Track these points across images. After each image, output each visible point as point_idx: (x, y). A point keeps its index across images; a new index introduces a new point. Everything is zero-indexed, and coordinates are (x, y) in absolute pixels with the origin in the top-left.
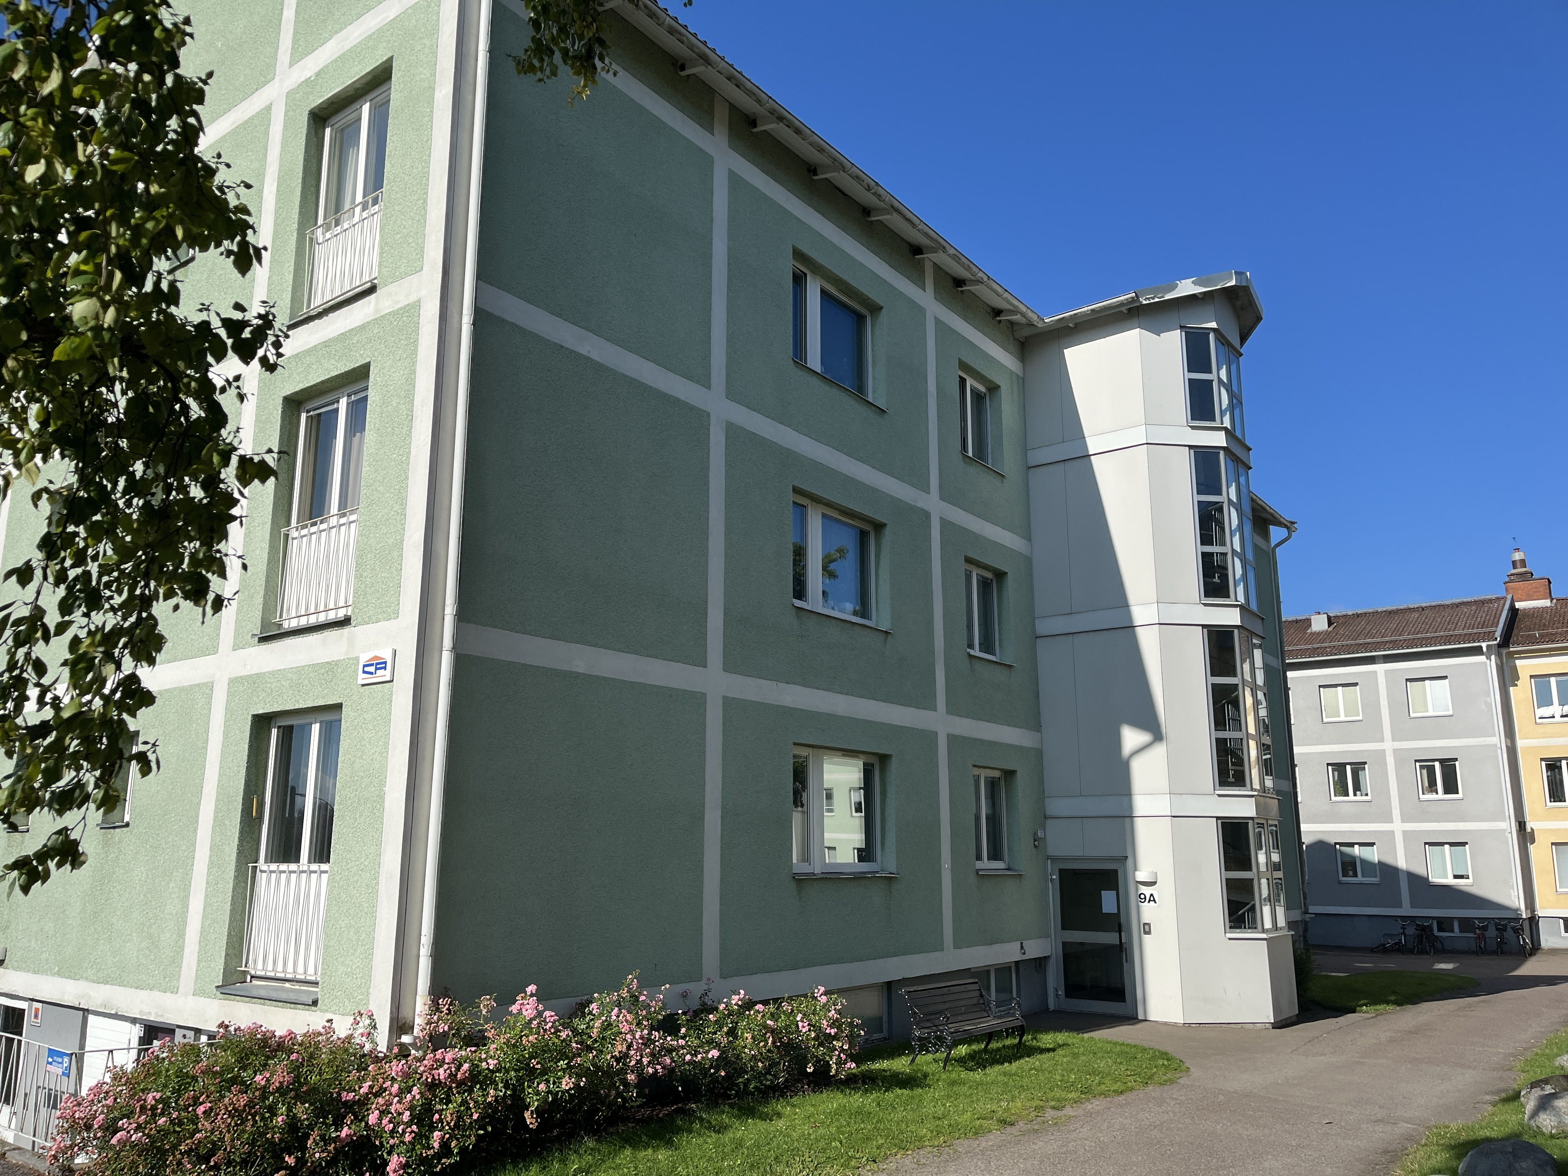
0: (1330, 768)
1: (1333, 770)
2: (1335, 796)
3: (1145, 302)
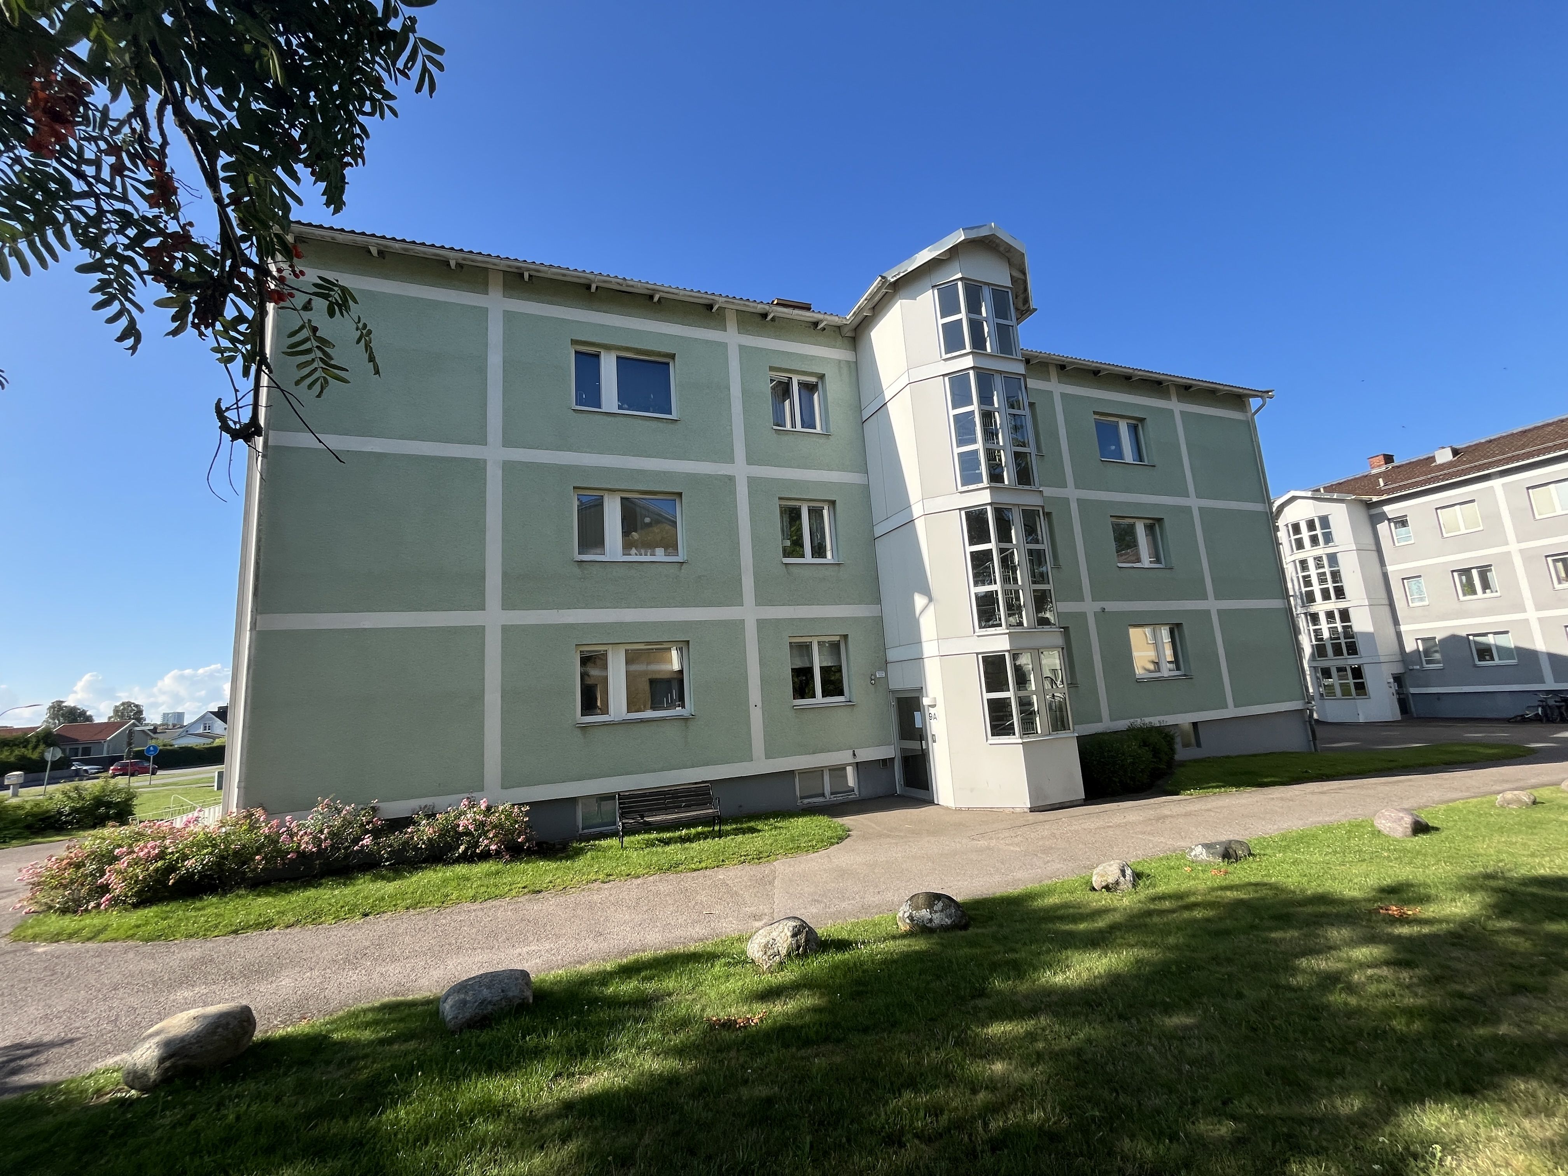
0: (1455, 574)
1: (1460, 575)
2: (1464, 595)
3: (892, 280)
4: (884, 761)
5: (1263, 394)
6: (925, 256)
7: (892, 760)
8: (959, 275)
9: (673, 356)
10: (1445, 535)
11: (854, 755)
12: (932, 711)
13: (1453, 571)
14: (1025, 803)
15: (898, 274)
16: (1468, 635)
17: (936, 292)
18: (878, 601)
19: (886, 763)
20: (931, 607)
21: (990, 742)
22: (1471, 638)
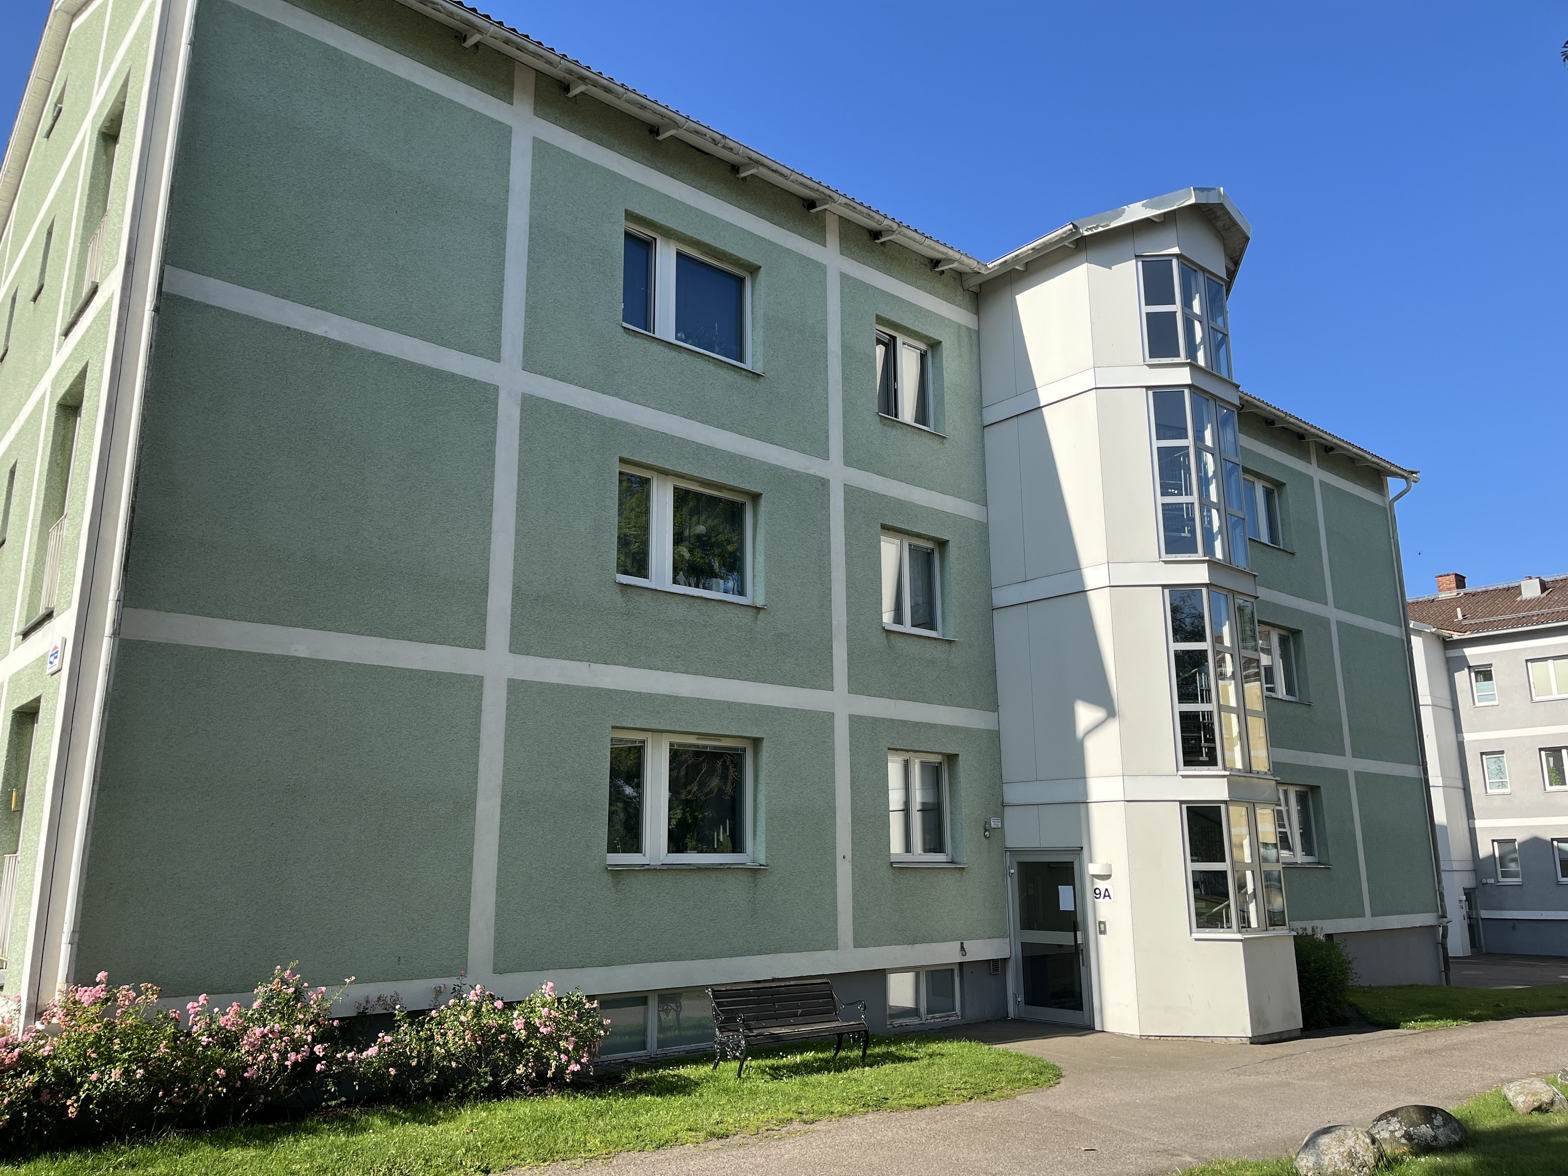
0: (1543, 753)
1: (1547, 756)
2: (1551, 784)
3: (1086, 233)
4: (995, 961)
5: (1407, 475)
6: (1136, 212)
7: (1005, 961)
8: (1176, 250)
9: (754, 270)
10: (1535, 699)
11: (962, 948)
12: (1101, 885)
13: (1540, 750)
14: (1244, 1030)
15: (1095, 228)
16: (1553, 840)
17: (1140, 264)
18: (994, 706)
19: (996, 966)
20: (1113, 727)
21: (1196, 935)
22: (1555, 843)
